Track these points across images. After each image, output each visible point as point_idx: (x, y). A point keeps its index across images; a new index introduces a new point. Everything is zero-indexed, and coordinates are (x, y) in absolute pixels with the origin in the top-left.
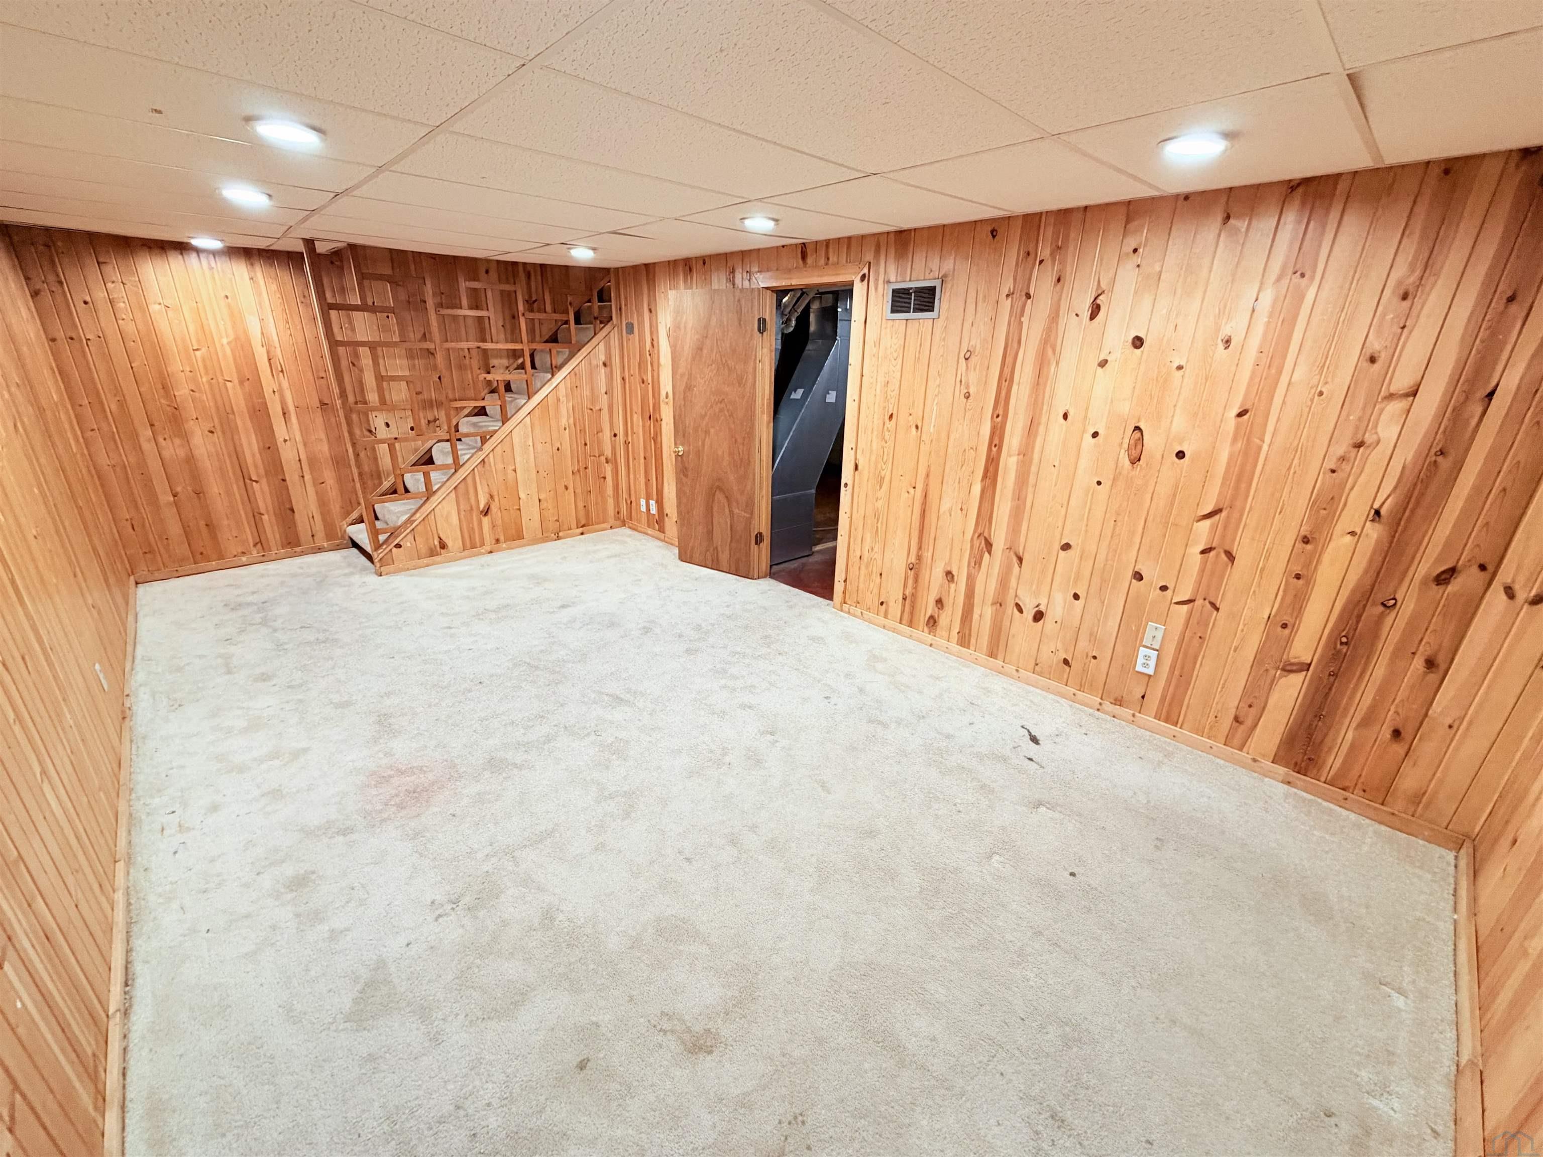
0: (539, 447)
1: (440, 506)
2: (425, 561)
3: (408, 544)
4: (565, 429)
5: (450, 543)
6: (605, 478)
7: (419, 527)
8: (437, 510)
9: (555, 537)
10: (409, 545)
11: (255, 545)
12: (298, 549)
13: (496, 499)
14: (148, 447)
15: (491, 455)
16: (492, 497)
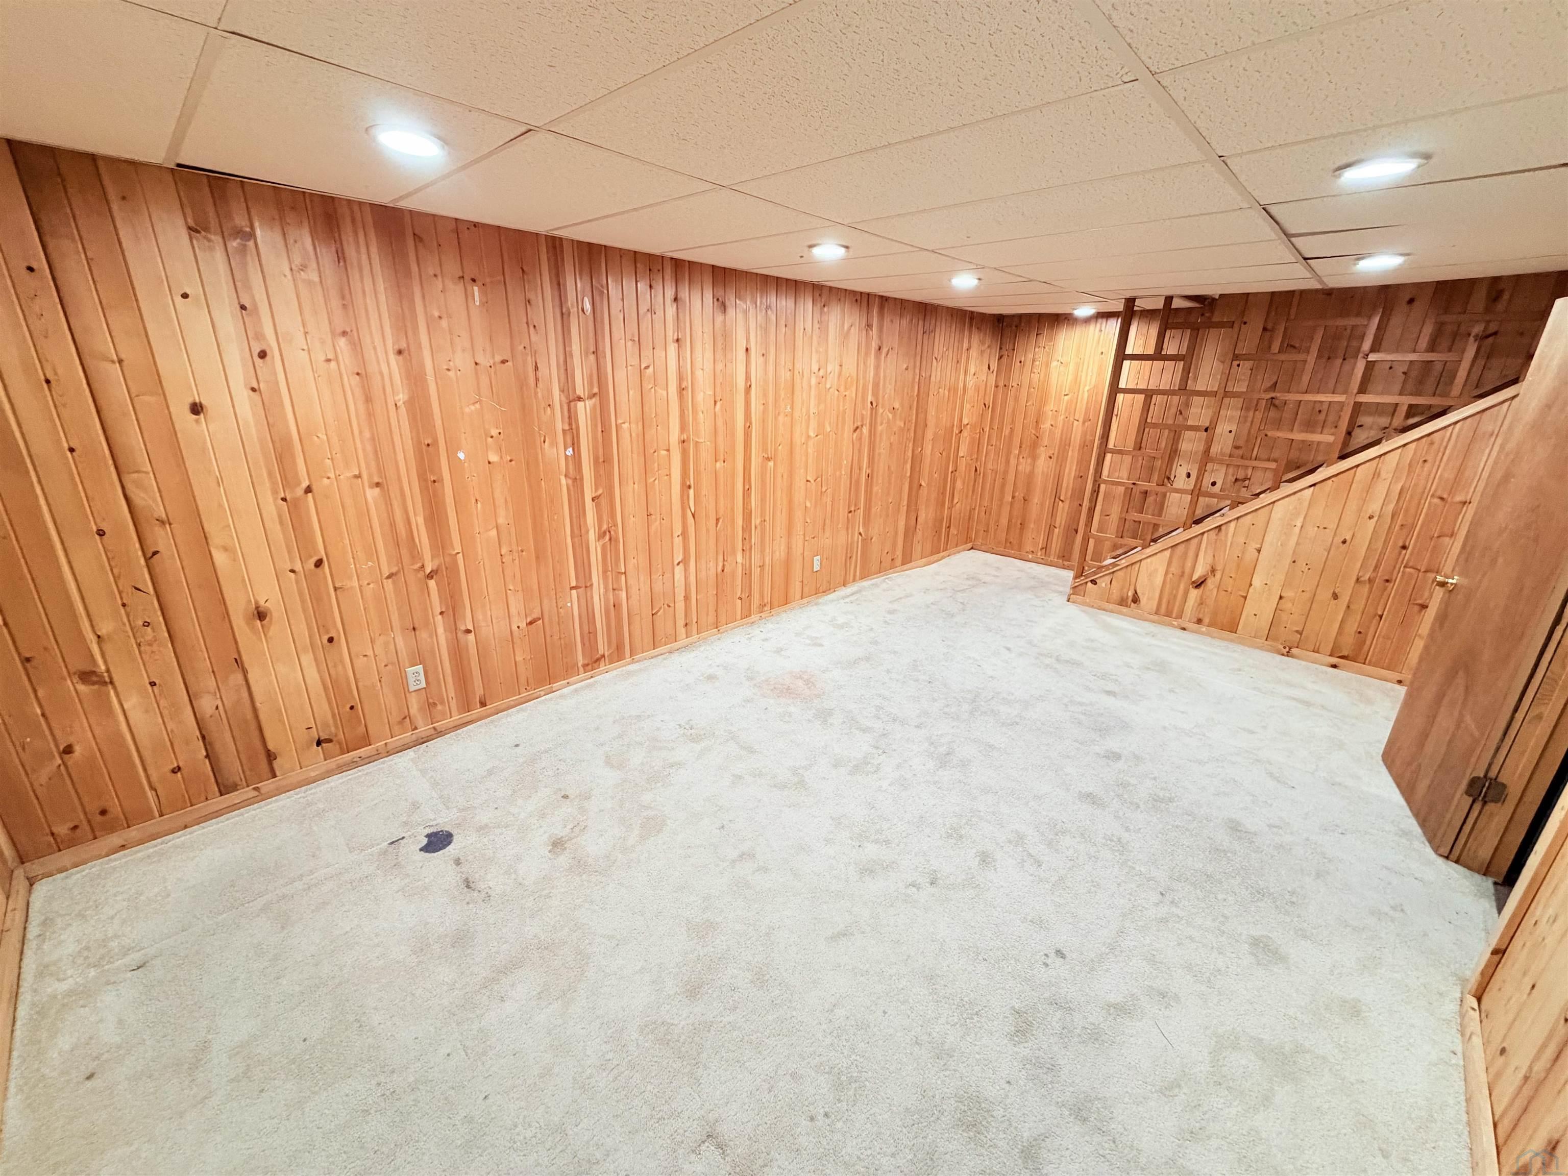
0: (1312, 531)
1: (1149, 560)
2: (1111, 606)
3: (1103, 583)
4: (1371, 517)
5: (1143, 600)
6: (1424, 607)
7: (1119, 573)
8: (1143, 562)
9: (1285, 651)
10: (1103, 585)
11: (1042, 549)
12: (1066, 563)
13: (1218, 575)
14: (1013, 461)
15: (1233, 525)
16: (1213, 571)
